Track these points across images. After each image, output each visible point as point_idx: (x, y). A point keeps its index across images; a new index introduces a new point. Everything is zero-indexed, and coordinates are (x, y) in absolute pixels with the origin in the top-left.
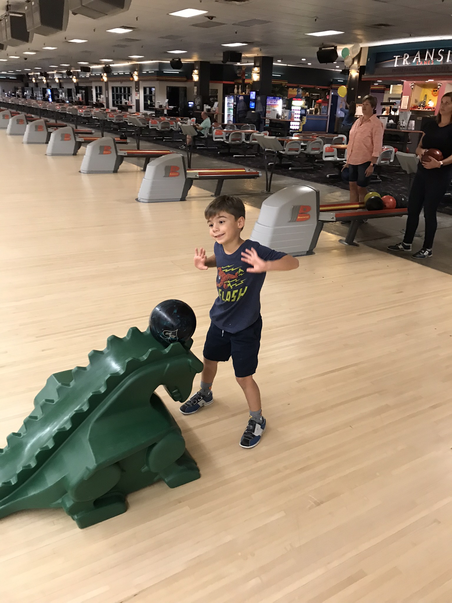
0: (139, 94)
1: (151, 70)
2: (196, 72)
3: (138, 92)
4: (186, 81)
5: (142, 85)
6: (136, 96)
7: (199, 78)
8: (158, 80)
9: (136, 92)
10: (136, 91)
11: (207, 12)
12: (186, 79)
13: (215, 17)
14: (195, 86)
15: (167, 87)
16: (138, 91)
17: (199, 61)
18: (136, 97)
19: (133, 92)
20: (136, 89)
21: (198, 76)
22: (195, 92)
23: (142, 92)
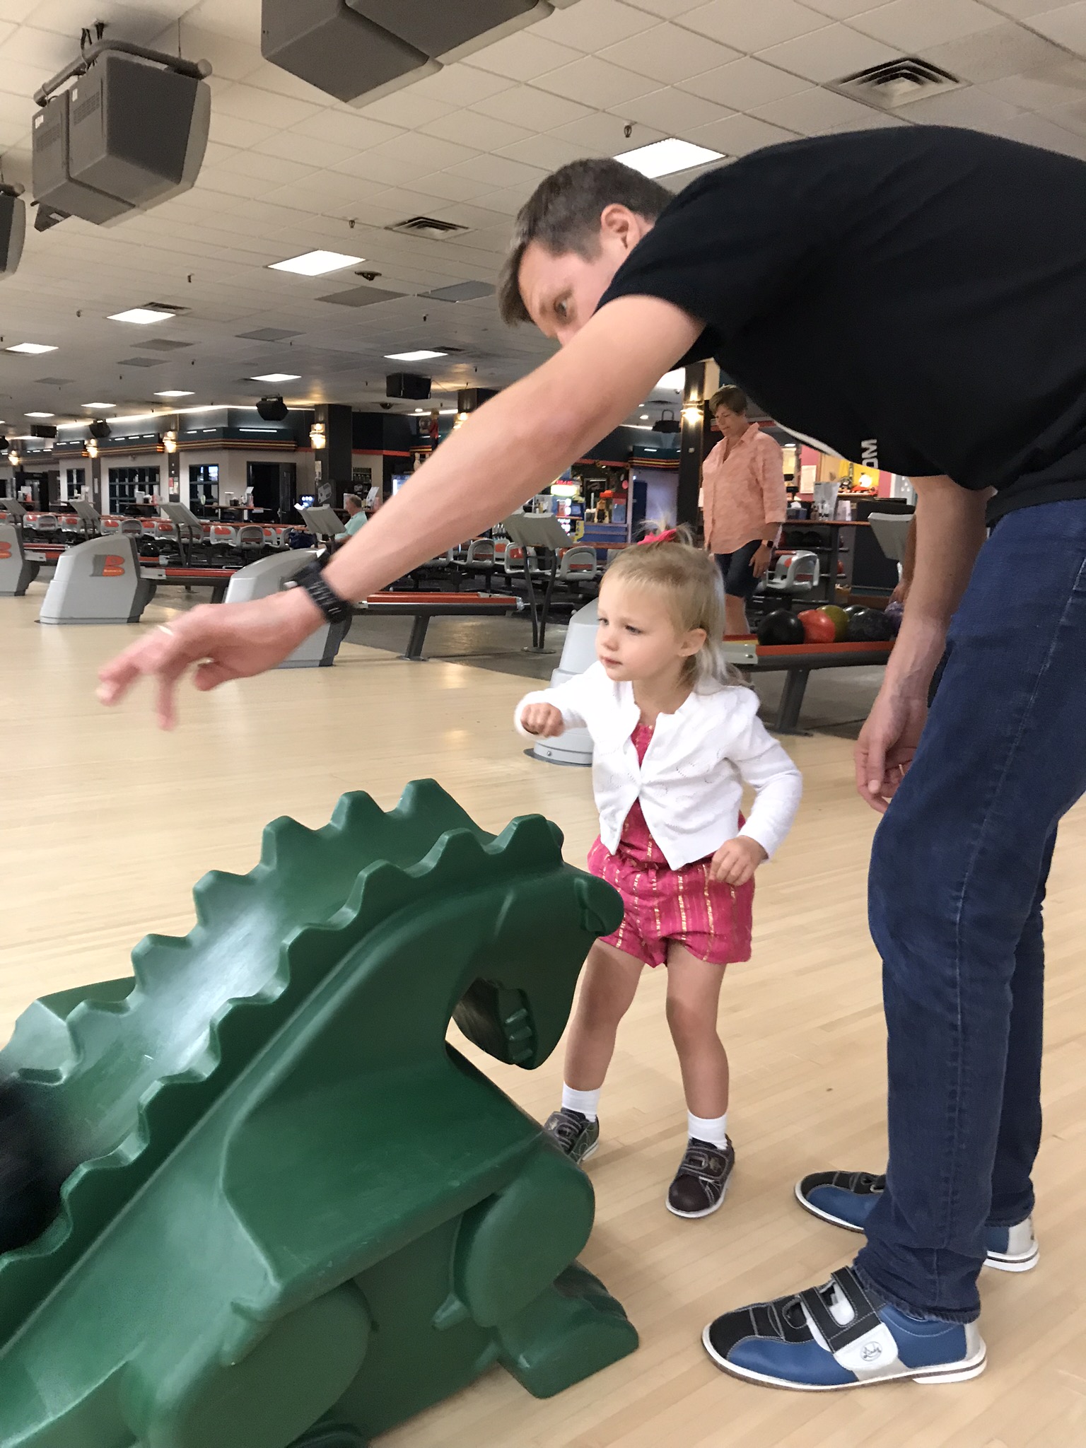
0: (179, 481)
1: (209, 427)
2: (319, 427)
3: (176, 479)
4: (294, 451)
5: (186, 461)
6: (170, 486)
7: (326, 441)
8: (225, 448)
9: (171, 479)
10: (171, 475)
11: (362, 260)
12: (294, 445)
13: (381, 275)
14: (317, 460)
15: (249, 463)
16: (174, 474)
17: (325, 404)
18: (171, 488)
19: (164, 478)
20: (170, 471)
21: (324, 436)
22: (317, 474)
23: (185, 477)
